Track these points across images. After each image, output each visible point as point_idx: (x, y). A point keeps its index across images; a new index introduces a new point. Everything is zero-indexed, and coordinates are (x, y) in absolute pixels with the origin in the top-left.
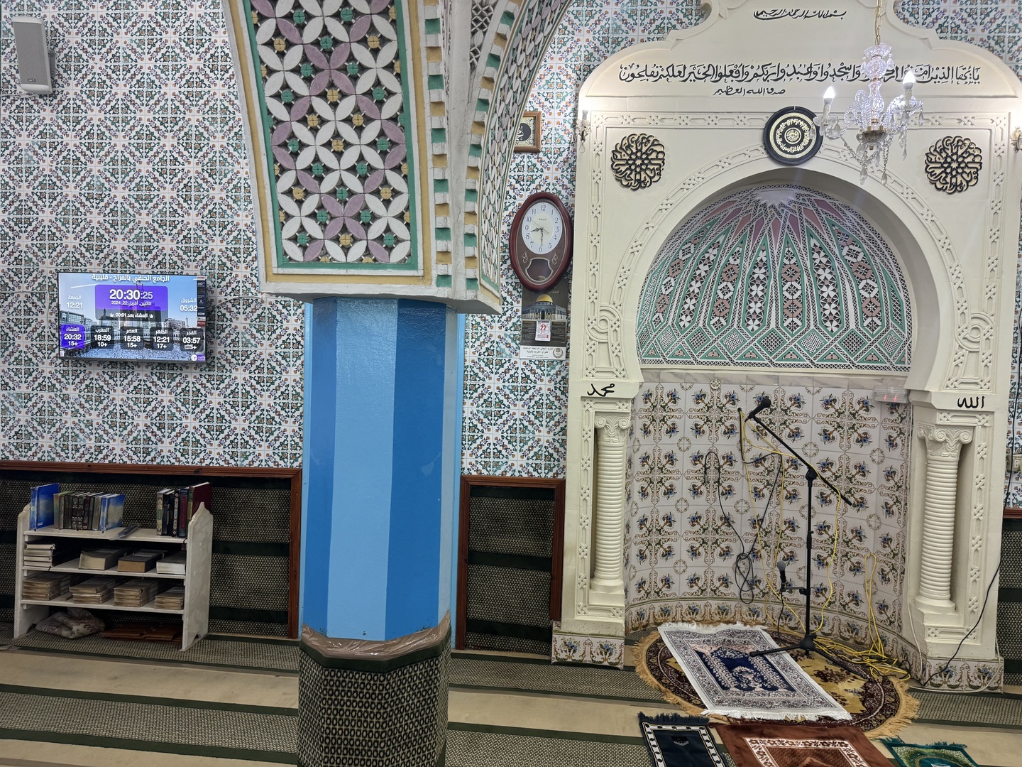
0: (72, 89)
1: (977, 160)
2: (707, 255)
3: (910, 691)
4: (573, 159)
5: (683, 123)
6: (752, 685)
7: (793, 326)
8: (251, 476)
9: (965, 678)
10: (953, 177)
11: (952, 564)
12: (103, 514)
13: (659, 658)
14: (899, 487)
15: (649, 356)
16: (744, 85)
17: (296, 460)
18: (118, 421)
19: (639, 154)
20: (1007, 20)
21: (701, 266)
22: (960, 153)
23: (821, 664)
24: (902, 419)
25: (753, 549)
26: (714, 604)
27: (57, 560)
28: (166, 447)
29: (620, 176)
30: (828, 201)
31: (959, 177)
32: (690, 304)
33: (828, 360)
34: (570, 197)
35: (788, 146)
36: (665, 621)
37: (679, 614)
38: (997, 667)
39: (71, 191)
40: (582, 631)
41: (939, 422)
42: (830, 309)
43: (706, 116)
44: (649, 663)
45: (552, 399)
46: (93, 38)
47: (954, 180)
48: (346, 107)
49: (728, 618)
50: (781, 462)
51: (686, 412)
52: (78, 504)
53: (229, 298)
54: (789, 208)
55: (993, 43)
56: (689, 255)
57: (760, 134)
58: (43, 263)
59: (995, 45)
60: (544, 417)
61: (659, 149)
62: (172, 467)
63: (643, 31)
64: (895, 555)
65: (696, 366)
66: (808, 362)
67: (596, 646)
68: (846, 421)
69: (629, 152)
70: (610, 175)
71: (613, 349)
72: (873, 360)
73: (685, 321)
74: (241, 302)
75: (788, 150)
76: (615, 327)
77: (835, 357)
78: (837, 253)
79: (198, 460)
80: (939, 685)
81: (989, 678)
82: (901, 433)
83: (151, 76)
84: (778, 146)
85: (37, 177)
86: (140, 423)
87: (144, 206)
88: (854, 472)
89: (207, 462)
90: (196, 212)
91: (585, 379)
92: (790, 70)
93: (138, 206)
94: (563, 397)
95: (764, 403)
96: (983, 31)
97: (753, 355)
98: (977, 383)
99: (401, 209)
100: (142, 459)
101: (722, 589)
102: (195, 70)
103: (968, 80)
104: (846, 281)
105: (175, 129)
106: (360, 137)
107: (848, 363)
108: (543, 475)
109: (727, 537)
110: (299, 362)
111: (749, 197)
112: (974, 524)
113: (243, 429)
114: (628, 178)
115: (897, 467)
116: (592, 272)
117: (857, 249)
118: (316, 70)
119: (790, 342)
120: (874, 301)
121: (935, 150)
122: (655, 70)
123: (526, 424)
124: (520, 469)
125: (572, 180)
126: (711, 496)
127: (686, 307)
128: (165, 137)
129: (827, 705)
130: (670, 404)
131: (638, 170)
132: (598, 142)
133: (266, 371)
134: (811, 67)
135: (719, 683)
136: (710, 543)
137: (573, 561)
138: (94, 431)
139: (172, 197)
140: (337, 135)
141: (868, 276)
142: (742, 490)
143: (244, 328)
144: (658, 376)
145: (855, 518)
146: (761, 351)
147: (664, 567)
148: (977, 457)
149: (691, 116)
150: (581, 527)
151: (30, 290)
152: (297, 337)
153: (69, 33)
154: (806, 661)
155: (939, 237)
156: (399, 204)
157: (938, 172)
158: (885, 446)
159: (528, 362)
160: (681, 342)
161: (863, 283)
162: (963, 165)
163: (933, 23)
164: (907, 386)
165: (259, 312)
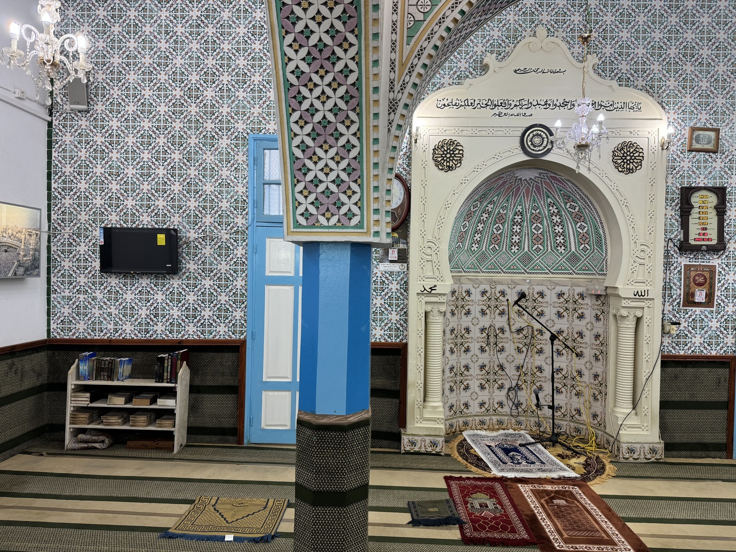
0: (99, 107)
1: (641, 155)
2: (487, 208)
3: (611, 462)
4: (409, 153)
5: (474, 133)
6: (520, 461)
7: (538, 250)
8: (214, 344)
9: (642, 453)
10: (628, 164)
11: (633, 388)
12: (120, 370)
13: (465, 449)
14: (602, 344)
15: (454, 268)
16: (509, 111)
17: (242, 334)
18: (128, 312)
19: (448, 151)
20: (656, 75)
21: (484, 215)
22: (631, 151)
23: (560, 450)
24: (603, 304)
25: (517, 384)
26: (495, 418)
27: (92, 400)
28: (160, 328)
29: (438, 164)
30: (558, 177)
31: (631, 164)
32: (477, 237)
33: (559, 270)
34: (408, 175)
35: (535, 146)
36: (466, 429)
37: (474, 425)
38: (661, 446)
39: (99, 170)
40: (419, 433)
41: (623, 305)
42: (560, 239)
43: (487, 129)
44: (458, 451)
45: (399, 295)
46: (113, 76)
47: (628, 166)
48: (332, 152)
49: (504, 426)
50: (533, 331)
51: (476, 302)
52: (105, 364)
53: (200, 236)
54: (535, 181)
55: (648, 88)
56: (477, 208)
57: (518, 139)
58: (81, 215)
59: (649, 90)
60: (394, 305)
61: (460, 148)
62: (164, 340)
63: (450, 78)
64: (601, 384)
65: (482, 274)
66: (547, 271)
67: (428, 442)
68: (570, 306)
69: (443, 150)
70: (432, 163)
71: (435, 264)
72: (586, 270)
73: (475, 247)
74: (208, 238)
75: (535, 149)
76: (436, 251)
77: (563, 268)
78: (563, 206)
79: (180, 335)
80: (628, 458)
81: (656, 453)
82: (603, 312)
83: (150, 100)
84: (529, 147)
85: (77, 161)
86: (143, 313)
87: (145, 179)
88: (576, 336)
89: (186, 337)
90: (179, 183)
91: (419, 282)
92: (535, 103)
93: (142, 180)
94: (405, 293)
95: (522, 296)
96: (643, 81)
97: (515, 267)
98: (644, 282)
99: (357, 200)
100: (144, 336)
101: (499, 409)
102: (178, 97)
103: (635, 110)
104: (569, 223)
105: (165, 133)
106: (338, 166)
107: (571, 271)
108: (394, 341)
109: (501, 377)
110: (244, 274)
111: (512, 174)
112: (645, 363)
113: (209, 316)
114: (442, 165)
115: (601, 332)
116: (422, 220)
117: (575, 204)
118: (318, 135)
119: (537, 260)
120: (585, 235)
121: (617, 149)
122: (457, 102)
123: (383, 310)
124: (380, 337)
125: (409, 165)
126: (492, 353)
127: (475, 238)
128: (159, 138)
129: (564, 470)
130: (466, 297)
131: (448, 160)
132: (424, 144)
133: (223, 280)
134: (547, 101)
135: (501, 461)
136: (491, 381)
137: (414, 391)
138: (113, 319)
139: (163, 174)
140: (326, 165)
141: (581, 220)
142: (510, 348)
143: (210, 254)
144: (460, 280)
145: (579, 364)
146: (520, 265)
147: (465, 396)
148: (645, 325)
149: (478, 129)
150: (418, 371)
151: (72, 231)
152: (243, 259)
153: (98, 73)
154: (552, 449)
155: (621, 199)
156: (355, 198)
157: (619, 161)
158: (594, 320)
159: (384, 273)
160: (473, 260)
161: (579, 224)
162: (633, 158)
163: (615, 76)
164: (606, 285)
165: (219, 244)
